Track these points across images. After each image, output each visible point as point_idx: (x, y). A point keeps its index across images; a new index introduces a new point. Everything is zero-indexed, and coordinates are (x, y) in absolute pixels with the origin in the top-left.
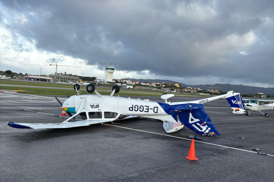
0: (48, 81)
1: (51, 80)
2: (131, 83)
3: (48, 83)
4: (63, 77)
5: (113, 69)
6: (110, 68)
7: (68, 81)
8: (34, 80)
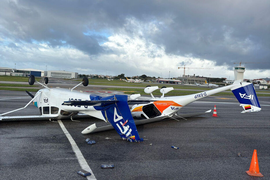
0: (176, 83)
1: (179, 82)
2: (266, 83)
3: (177, 85)
4: (190, 79)
5: (243, 69)
6: (240, 68)
7: (195, 83)
8: (164, 83)
